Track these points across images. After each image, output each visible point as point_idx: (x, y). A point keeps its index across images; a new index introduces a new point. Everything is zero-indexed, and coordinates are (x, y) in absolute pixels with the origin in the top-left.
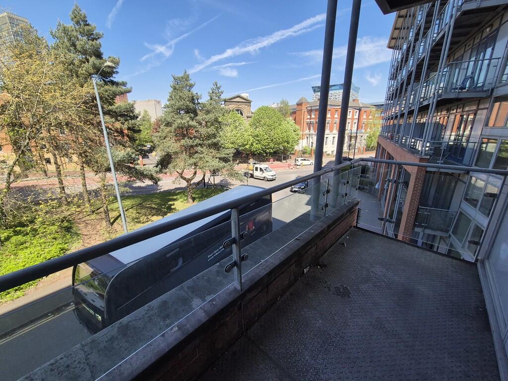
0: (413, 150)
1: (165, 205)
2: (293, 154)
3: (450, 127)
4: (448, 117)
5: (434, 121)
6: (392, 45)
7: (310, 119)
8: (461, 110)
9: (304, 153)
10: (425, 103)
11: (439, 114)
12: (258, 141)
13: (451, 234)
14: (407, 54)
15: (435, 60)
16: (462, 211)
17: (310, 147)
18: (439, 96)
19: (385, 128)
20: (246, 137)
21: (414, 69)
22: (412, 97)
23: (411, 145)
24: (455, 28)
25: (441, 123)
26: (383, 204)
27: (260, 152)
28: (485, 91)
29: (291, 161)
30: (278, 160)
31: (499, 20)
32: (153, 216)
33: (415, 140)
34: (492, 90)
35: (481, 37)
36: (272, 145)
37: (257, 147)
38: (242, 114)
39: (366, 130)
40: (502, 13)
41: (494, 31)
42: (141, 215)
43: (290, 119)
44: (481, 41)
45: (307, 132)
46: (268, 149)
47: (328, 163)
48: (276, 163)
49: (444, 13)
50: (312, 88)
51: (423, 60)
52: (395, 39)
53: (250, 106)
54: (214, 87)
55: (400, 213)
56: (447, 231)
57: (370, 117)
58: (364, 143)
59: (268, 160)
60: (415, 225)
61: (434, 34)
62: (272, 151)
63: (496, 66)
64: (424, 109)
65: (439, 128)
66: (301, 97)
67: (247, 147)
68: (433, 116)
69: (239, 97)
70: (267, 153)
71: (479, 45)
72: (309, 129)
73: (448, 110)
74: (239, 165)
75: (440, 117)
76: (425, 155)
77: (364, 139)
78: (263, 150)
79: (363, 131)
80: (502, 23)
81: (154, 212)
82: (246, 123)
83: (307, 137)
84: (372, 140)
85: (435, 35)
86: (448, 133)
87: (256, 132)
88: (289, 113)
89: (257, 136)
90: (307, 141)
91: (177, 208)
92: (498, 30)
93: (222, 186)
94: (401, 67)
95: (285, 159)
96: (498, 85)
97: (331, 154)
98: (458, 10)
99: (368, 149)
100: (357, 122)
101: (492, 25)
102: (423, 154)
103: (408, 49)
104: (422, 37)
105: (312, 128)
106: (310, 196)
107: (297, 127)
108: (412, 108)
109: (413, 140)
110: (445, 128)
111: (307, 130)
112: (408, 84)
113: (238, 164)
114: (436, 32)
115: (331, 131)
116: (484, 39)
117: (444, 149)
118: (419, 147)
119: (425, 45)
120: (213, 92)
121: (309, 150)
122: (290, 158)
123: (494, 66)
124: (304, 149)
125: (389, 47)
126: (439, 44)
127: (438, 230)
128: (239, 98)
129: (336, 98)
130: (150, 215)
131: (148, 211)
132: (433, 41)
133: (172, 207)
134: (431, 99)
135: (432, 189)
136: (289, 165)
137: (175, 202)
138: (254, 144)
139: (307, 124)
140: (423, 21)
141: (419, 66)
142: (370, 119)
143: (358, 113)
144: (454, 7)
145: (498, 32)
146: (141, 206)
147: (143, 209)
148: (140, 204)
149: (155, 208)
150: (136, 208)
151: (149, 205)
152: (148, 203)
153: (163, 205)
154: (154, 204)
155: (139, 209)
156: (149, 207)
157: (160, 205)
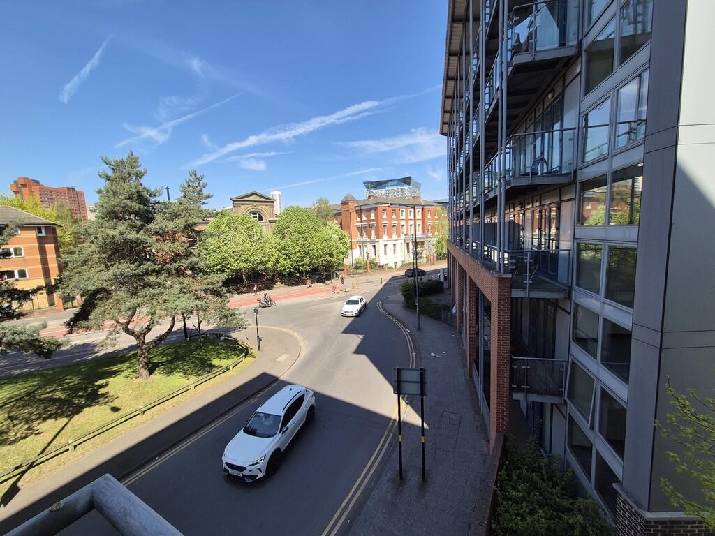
0: (487, 263)
1: (85, 389)
2: (342, 270)
3: (529, 228)
4: (524, 214)
5: (507, 220)
6: (445, 131)
7: (361, 221)
8: (538, 204)
9: (357, 268)
10: (492, 195)
11: (512, 210)
12: (286, 255)
13: (567, 400)
14: (461, 140)
15: (493, 141)
16: (575, 361)
17: (365, 260)
18: (507, 183)
19: (454, 231)
20: (267, 249)
21: (471, 154)
22: (475, 188)
23: (485, 255)
24: (509, 94)
25: (517, 222)
26: (464, 340)
27: (291, 272)
28: (566, 175)
29: (336, 282)
30: (318, 281)
31: (561, 83)
32: (45, 419)
33: (489, 247)
34: (575, 172)
35: (543, 106)
36: (307, 260)
37: (284, 264)
38: (261, 219)
39: (433, 234)
40: (562, 73)
41: (559, 96)
42: (16, 422)
43: (334, 224)
44: (544, 111)
45: (359, 238)
46: (302, 266)
47: (390, 280)
48: (316, 284)
49: (492, 79)
50: (364, 183)
51: (478, 142)
52: (446, 123)
53: (274, 207)
54: (191, 178)
55: (487, 354)
56: (560, 395)
57: (436, 217)
58: (433, 249)
59: (304, 282)
60: (512, 390)
61: (486, 104)
62: (308, 269)
63: (573, 139)
64: (491, 205)
65: (515, 228)
66: (345, 194)
67: (269, 265)
68: (505, 214)
69: (254, 194)
70: (301, 273)
71: (543, 117)
72: (362, 235)
73: (523, 205)
74: (258, 293)
75: (514, 215)
76: (504, 273)
77: (433, 245)
78: (295, 268)
79: (430, 235)
80: (566, 84)
81: (52, 409)
82: (267, 231)
83: (360, 246)
84: (442, 245)
85: (487, 107)
86: (528, 235)
87: (283, 243)
88: (331, 214)
89: (285, 248)
90: (360, 251)
91: (111, 393)
92: (562, 94)
93: (216, 334)
94: (457, 156)
95: (329, 278)
96: (580, 165)
97: (394, 267)
98: (509, 64)
99: (439, 257)
100: (413, 224)
101: (553, 90)
102: (502, 271)
103: (461, 133)
104: (474, 113)
105: (365, 233)
106: (361, 337)
107: (344, 233)
108: (478, 204)
109: (486, 248)
110: (523, 229)
111: (359, 236)
112: (467, 174)
113: (256, 291)
114: (487, 101)
115: (390, 237)
116: (547, 108)
117: (530, 262)
118: (495, 256)
119: (478, 123)
120: (189, 186)
121: (363, 263)
122: (337, 276)
123: (570, 140)
124: (357, 263)
125: (443, 134)
126: (493, 118)
127: (546, 394)
128: (254, 196)
129: (395, 196)
130: (39, 418)
131: (37, 408)
132: (486, 114)
133: (102, 391)
134: (498, 189)
135: (524, 316)
136: (334, 288)
137: (111, 380)
138: (281, 260)
139: (358, 228)
140: (471, 98)
141: (476, 150)
142: (436, 220)
143: (412, 213)
144: (502, 62)
145: (563, 97)
146: (28, 399)
147: (28, 405)
148: (28, 394)
149: (60, 400)
150: (13, 406)
151: (47, 395)
152: (48, 390)
153: (81, 390)
154: (62, 390)
155: (18, 407)
156: (47, 398)
157: (74, 390)
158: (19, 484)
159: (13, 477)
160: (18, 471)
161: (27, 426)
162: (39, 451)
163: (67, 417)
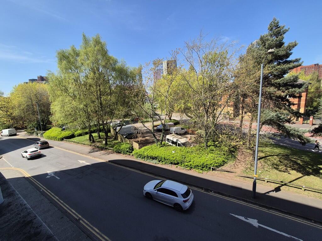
32: (293, 169)
42: (282, 164)
81: (296, 167)
130: (290, 167)
131: (290, 163)
146: (286, 157)
147: (287, 160)
148: (287, 155)
149: (299, 164)
150: (281, 157)
151: (294, 159)
152: (295, 158)
153: (310, 165)
154: (301, 160)
155: (283, 158)
156: (294, 160)
157: (307, 163)
158: (281, 188)
159: (279, 184)
160: (281, 183)
161: (285, 168)
162: (289, 181)
163: (302, 174)
